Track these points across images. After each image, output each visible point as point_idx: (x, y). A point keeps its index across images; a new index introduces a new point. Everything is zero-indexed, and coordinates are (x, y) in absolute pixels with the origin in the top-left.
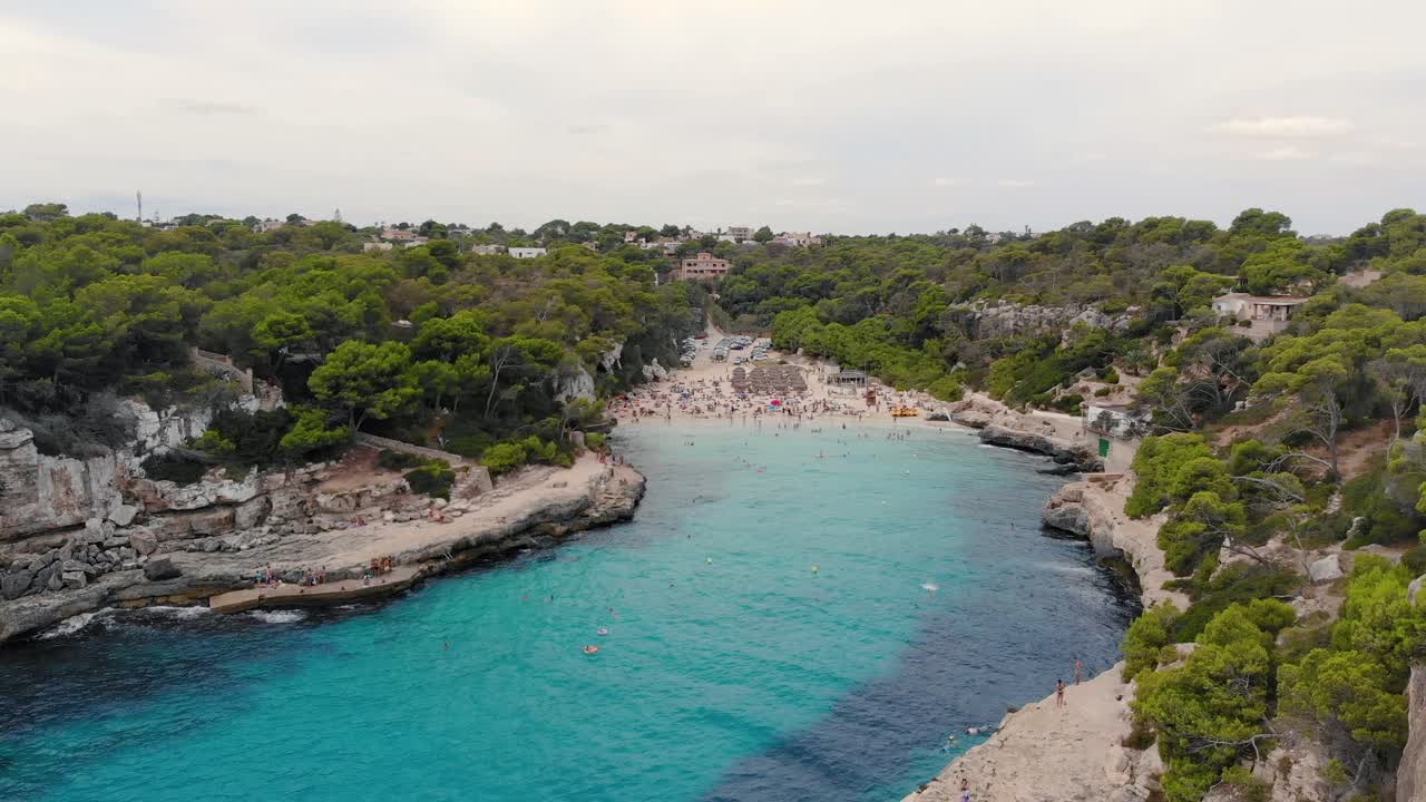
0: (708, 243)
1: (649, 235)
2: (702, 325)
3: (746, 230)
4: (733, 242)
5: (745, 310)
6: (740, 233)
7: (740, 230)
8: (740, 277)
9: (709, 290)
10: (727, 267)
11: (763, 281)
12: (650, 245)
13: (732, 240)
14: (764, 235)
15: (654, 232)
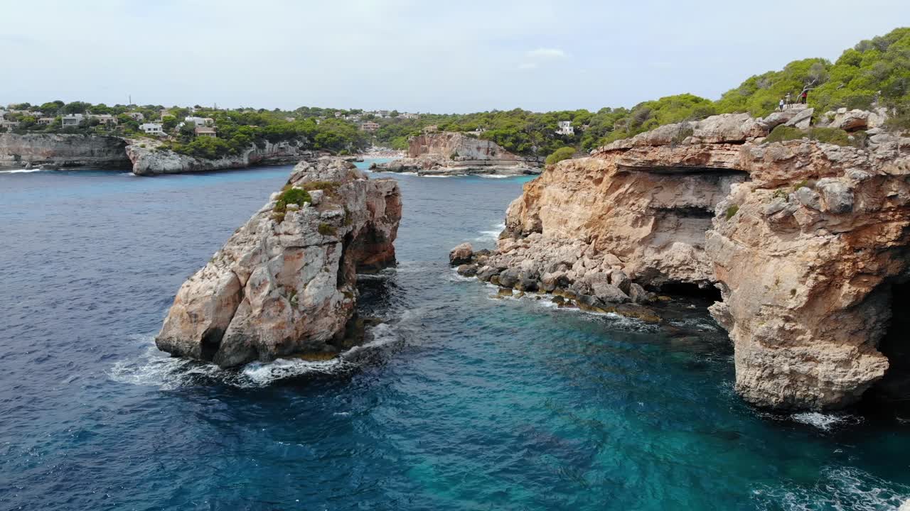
0: (371, 117)
1: (347, 114)
2: (371, 145)
3: (387, 112)
4: (381, 117)
5: (385, 141)
6: (384, 113)
7: (384, 111)
8: (383, 130)
9: (372, 134)
10: (379, 126)
11: (391, 131)
12: (347, 118)
13: (380, 115)
14: (395, 114)
15: (348, 112)
